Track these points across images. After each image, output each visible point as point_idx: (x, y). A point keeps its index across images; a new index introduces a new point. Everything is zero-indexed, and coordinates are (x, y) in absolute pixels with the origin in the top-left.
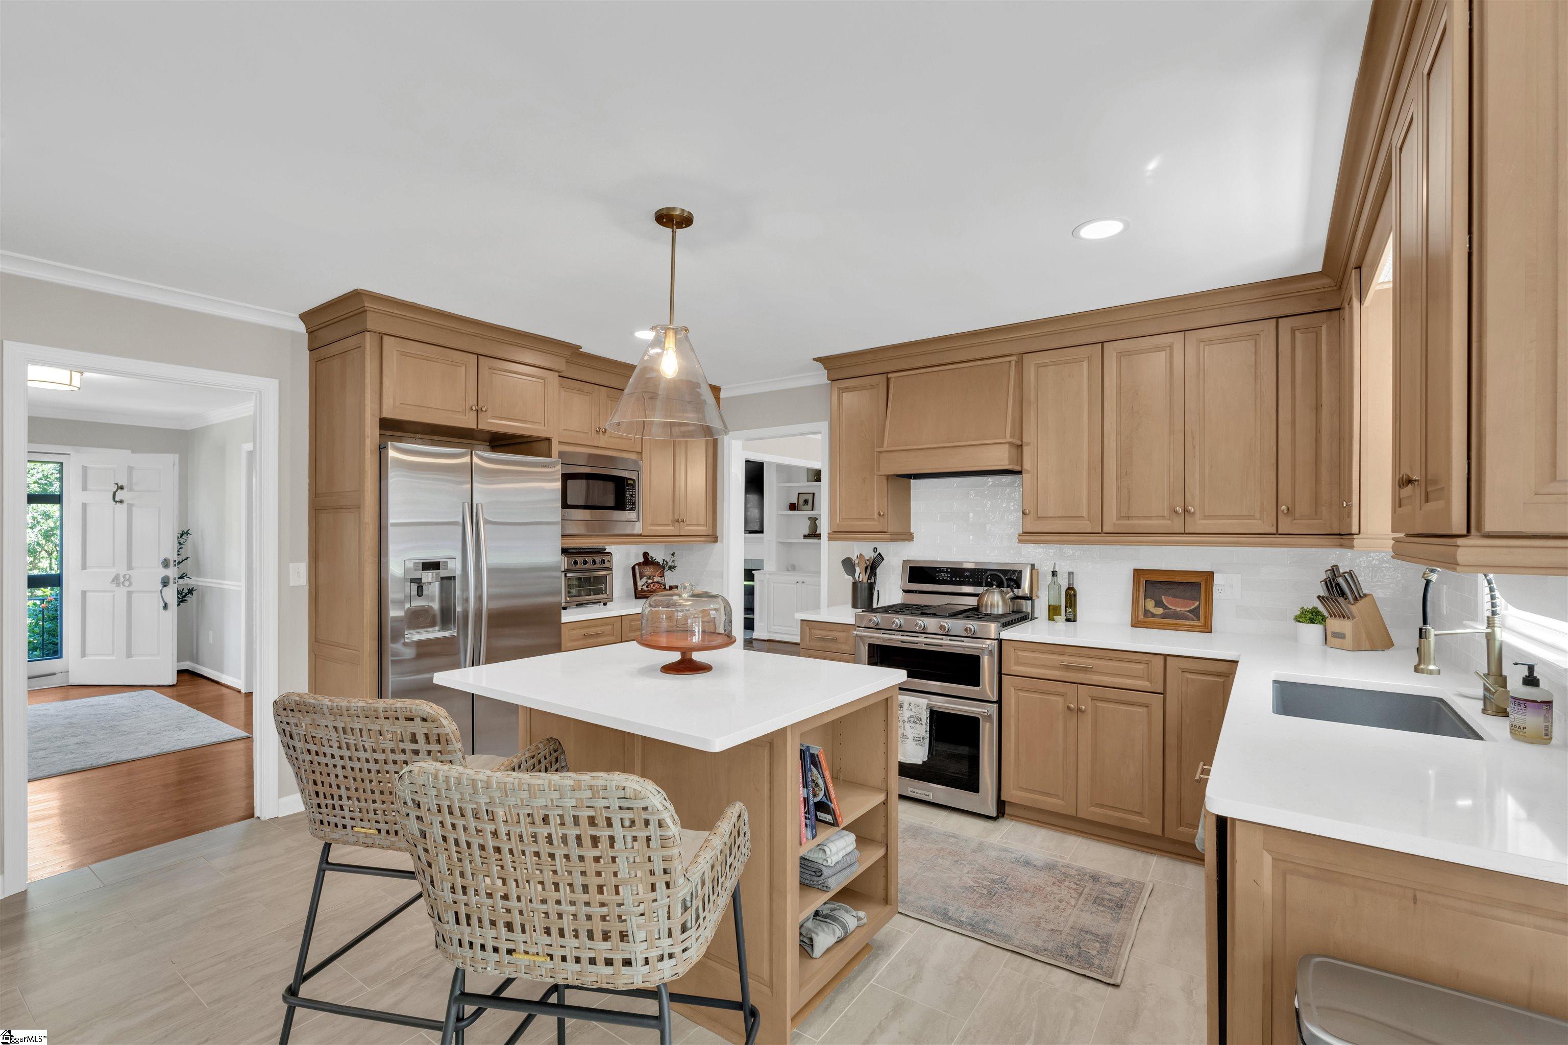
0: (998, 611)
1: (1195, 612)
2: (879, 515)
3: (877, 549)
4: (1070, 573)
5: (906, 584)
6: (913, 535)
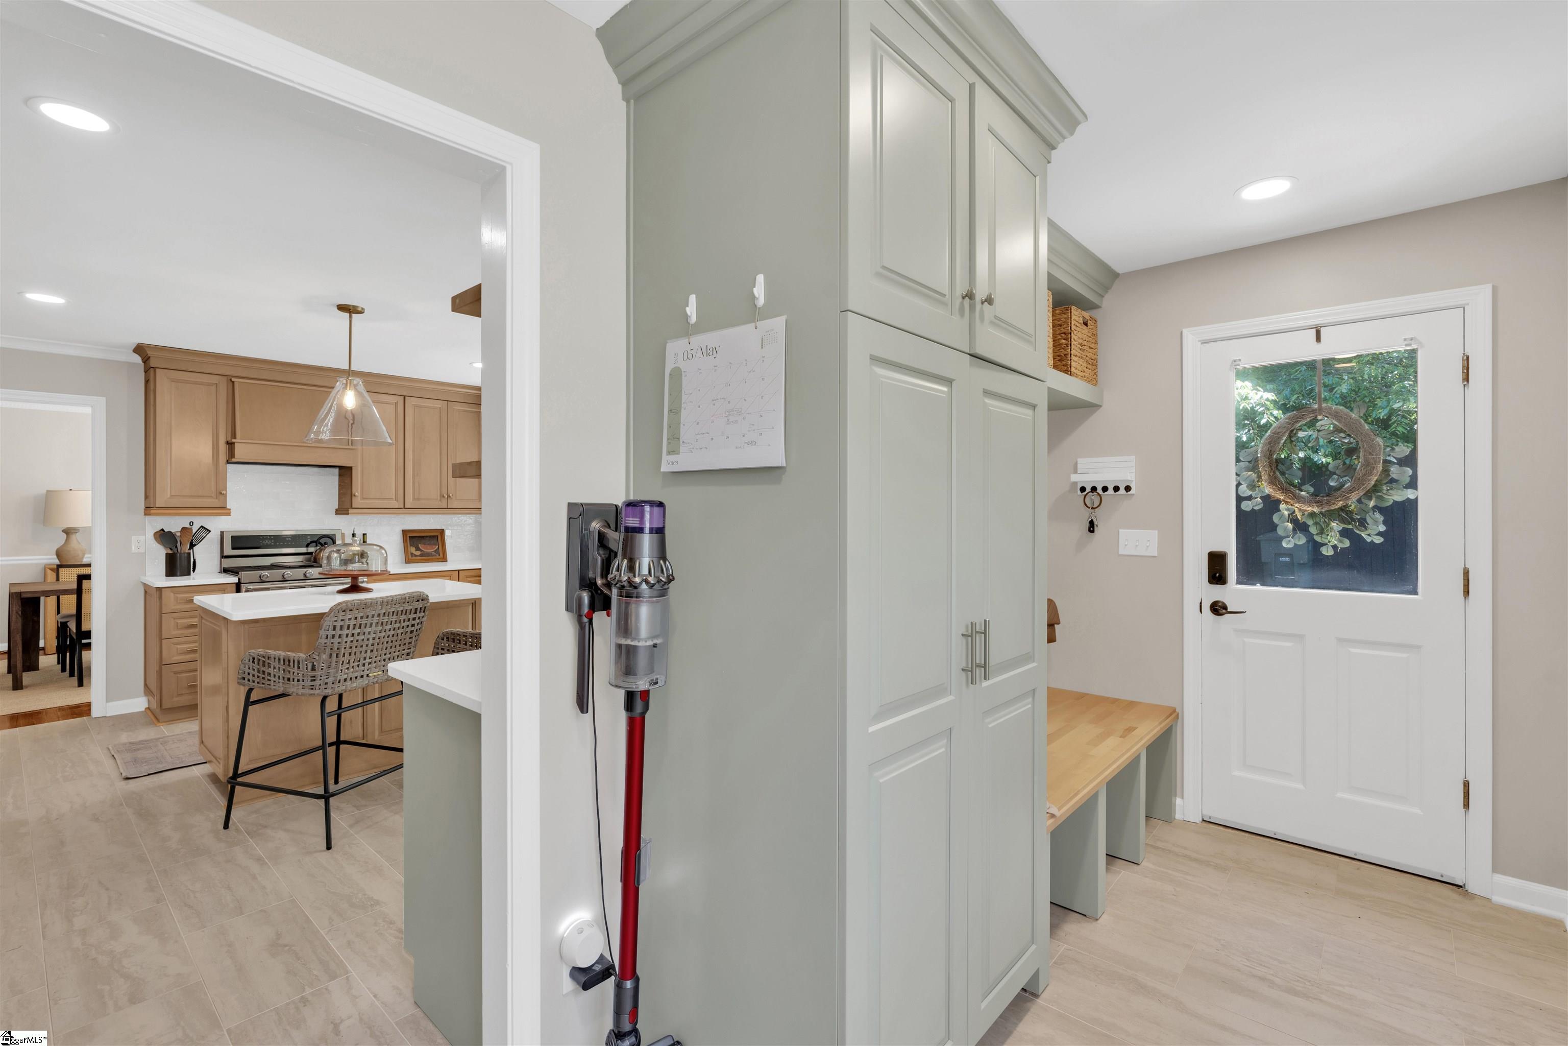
1: (437, 551)
2: (221, 493)
3: (193, 523)
4: (364, 535)
5: (228, 551)
6: (230, 510)
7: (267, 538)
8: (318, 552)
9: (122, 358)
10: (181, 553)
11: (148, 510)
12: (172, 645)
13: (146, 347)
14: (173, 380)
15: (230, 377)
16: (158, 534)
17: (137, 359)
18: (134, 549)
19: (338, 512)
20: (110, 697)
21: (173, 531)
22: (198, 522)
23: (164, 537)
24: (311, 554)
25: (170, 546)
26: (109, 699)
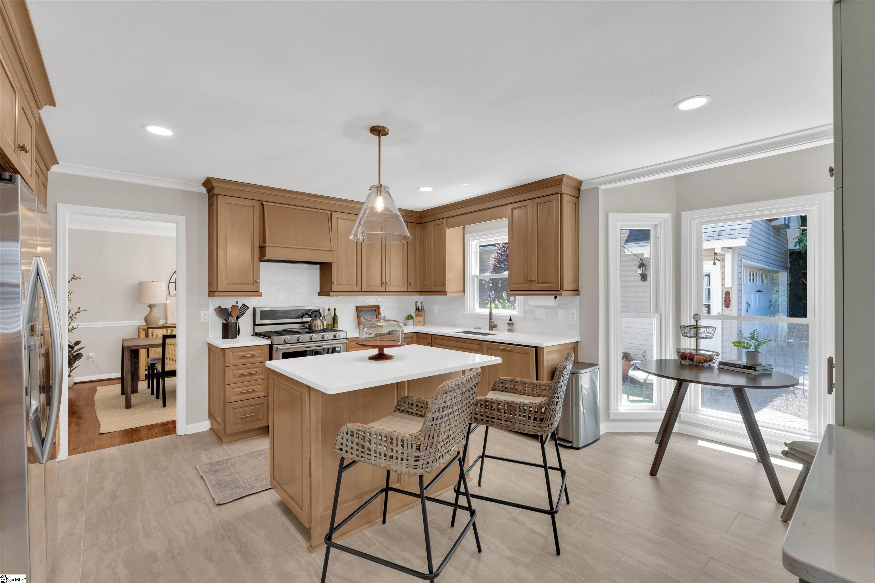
0: (321, 328)
2: (256, 281)
3: (238, 302)
4: (335, 309)
5: (258, 321)
6: (261, 293)
7: (281, 312)
8: (311, 321)
9: (195, 190)
10: (231, 323)
11: (211, 293)
12: (232, 389)
13: (212, 179)
14: (228, 203)
15: (262, 202)
16: (218, 310)
17: (204, 190)
18: (202, 321)
19: (320, 294)
20: (189, 421)
21: (227, 308)
22: (241, 301)
23: (222, 312)
24: (307, 322)
25: (225, 318)
26: (188, 423)
